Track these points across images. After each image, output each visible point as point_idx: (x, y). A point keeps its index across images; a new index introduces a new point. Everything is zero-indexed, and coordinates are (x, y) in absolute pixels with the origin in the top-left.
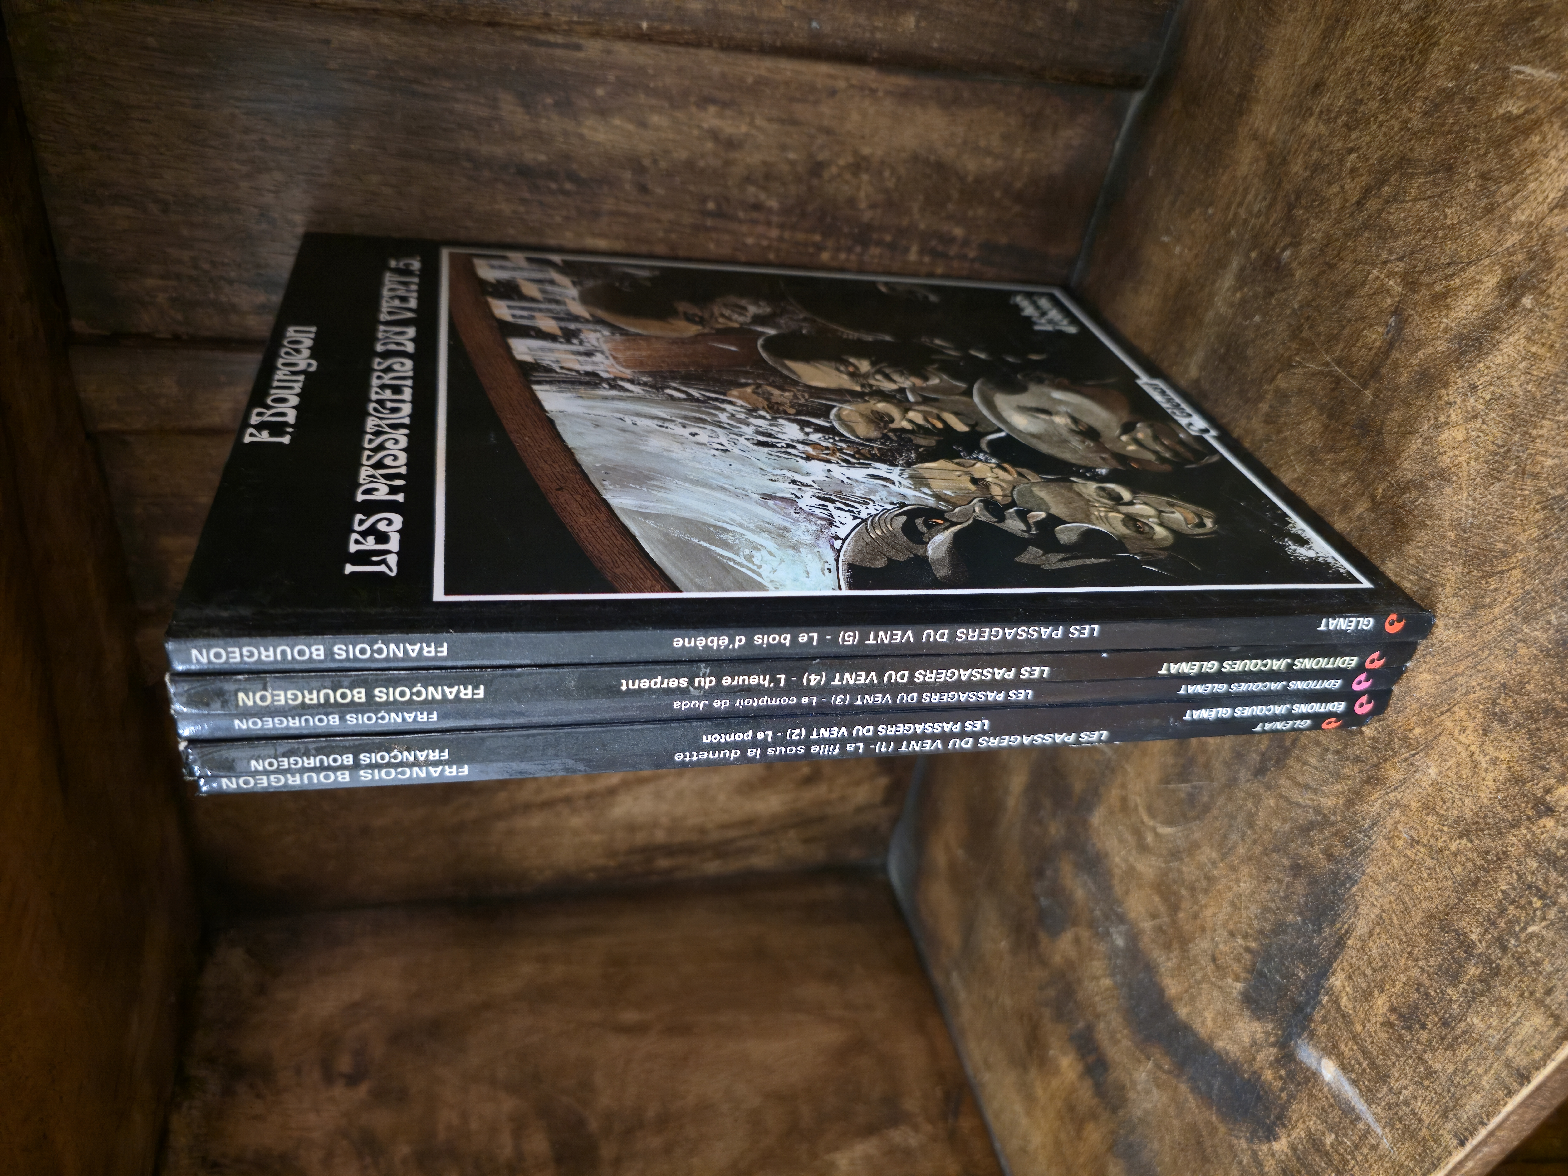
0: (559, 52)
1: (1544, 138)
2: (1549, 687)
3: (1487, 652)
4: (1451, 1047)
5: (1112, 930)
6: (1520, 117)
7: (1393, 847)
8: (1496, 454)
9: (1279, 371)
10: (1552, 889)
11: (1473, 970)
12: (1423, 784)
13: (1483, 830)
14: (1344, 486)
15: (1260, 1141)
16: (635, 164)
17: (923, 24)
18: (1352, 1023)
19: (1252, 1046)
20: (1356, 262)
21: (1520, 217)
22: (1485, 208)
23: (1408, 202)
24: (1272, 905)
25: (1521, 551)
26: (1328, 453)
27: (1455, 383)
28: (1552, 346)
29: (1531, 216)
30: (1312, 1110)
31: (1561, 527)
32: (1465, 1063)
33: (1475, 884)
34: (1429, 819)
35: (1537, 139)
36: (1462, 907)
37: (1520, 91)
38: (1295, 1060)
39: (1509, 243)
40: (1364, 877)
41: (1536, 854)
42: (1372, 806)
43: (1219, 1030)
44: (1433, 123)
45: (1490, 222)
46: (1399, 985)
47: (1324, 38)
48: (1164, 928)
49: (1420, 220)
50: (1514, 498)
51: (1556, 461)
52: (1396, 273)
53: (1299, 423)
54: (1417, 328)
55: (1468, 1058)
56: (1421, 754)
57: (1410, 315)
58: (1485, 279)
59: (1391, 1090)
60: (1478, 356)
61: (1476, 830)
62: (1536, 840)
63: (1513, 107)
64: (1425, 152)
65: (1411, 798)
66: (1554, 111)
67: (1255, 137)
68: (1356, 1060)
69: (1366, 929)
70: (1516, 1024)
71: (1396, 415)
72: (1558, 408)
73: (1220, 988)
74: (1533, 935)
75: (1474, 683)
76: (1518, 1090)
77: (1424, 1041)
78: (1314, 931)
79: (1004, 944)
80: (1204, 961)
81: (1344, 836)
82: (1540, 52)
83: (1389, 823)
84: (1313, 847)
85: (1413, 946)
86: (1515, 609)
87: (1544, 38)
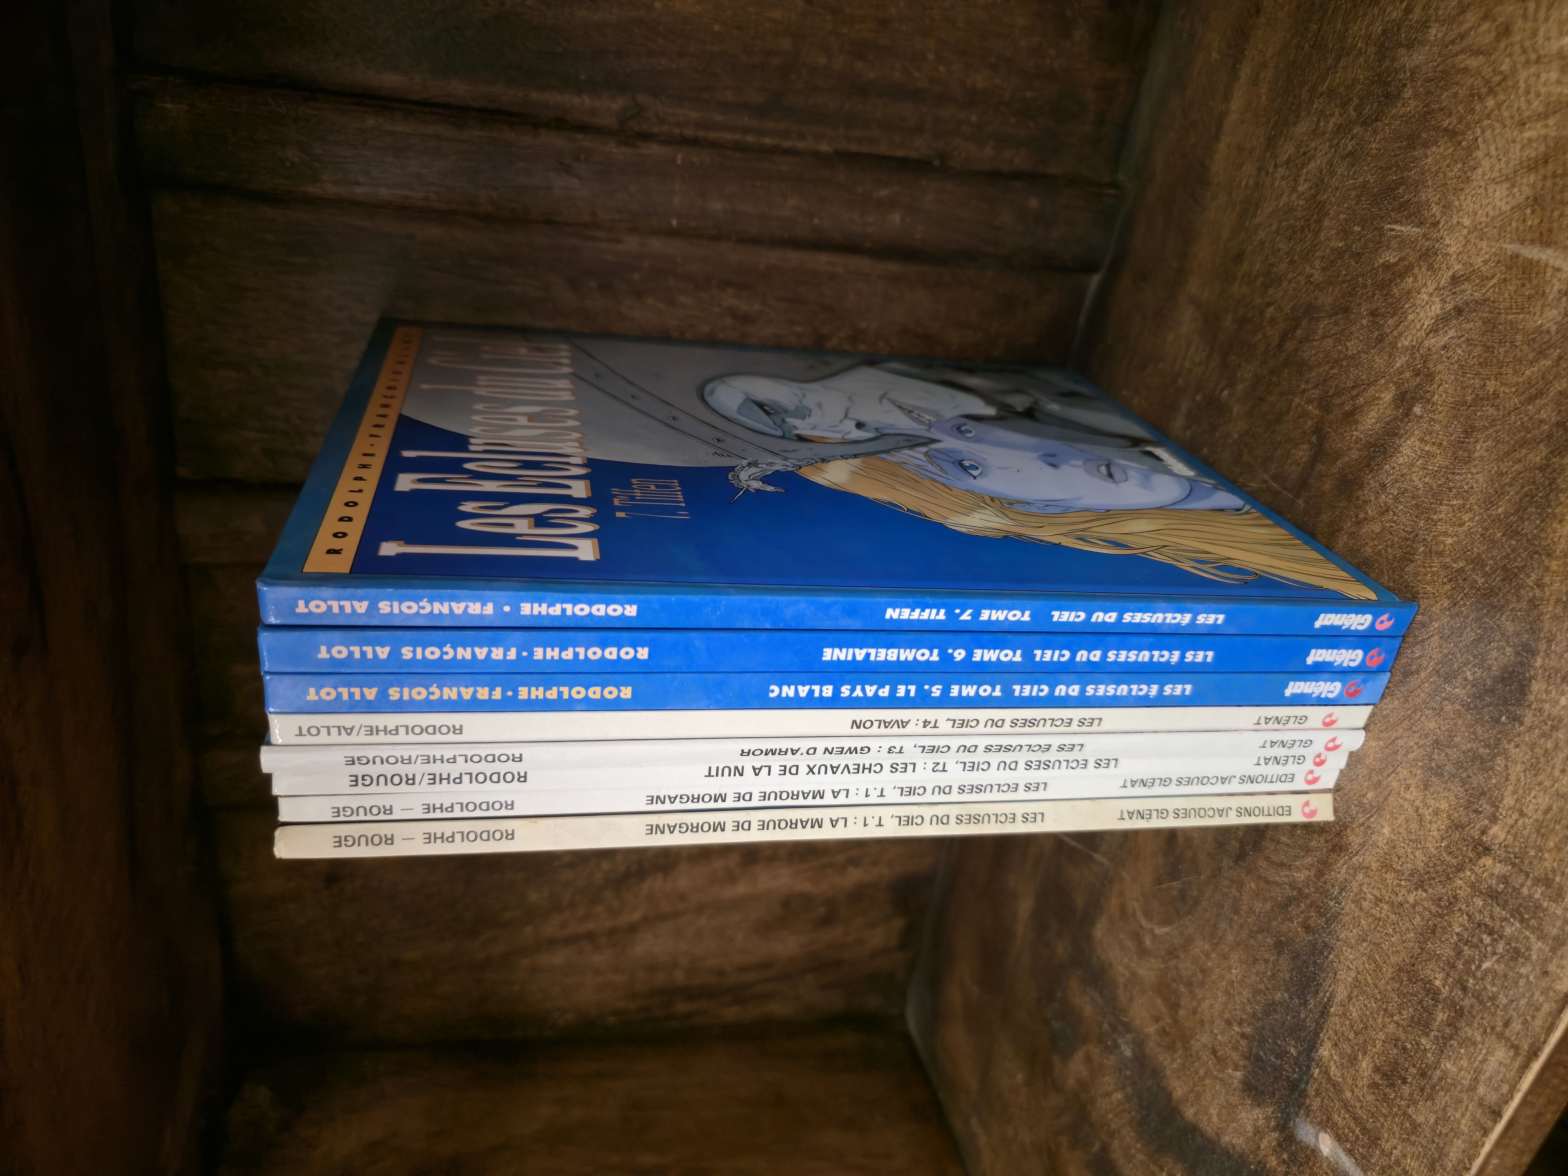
0: (603, 245)
1: (1416, 279)
2: (1473, 737)
3: (1419, 714)
4: (1430, 1098)
5: (1120, 1041)
6: (1395, 264)
7: (1361, 909)
8: (1408, 540)
10: (1498, 923)
11: (1441, 1016)
12: (1380, 844)
13: (1434, 879)
17: (907, 220)
18: (1343, 1091)
19: (1255, 1135)
20: (1281, 394)
21: (1405, 342)
22: (1377, 338)
23: (1316, 340)
24: (1262, 986)
25: (1436, 620)
27: (1369, 484)
28: (1441, 444)
29: (1412, 341)
31: (1465, 594)
32: (1444, 1110)
33: (1433, 932)
34: (1388, 876)
35: (1411, 280)
36: (1425, 956)
37: (1394, 244)
38: (1295, 1139)
39: (1398, 365)
40: (1339, 943)
41: (1481, 893)
42: (1339, 873)
43: (1223, 1125)
44: (1330, 276)
45: (1381, 350)
46: (1379, 1044)
47: (1240, 219)
48: (1167, 1029)
49: (1327, 354)
50: (1425, 575)
51: (1455, 539)
52: (1313, 399)
54: (1335, 443)
55: (1446, 1105)
56: (1375, 817)
57: (1328, 432)
58: (1383, 396)
59: (1382, 1152)
60: (1384, 459)
61: (1429, 880)
62: (1479, 880)
63: (1390, 257)
65: (1370, 859)
66: (1420, 257)
67: (1192, 301)
68: (1349, 1128)
69: (1345, 994)
70: (1484, 1061)
71: (1325, 517)
72: (1452, 495)
73: (1222, 1080)
74: (1487, 971)
75: (1412, 743)
76: (1493, 1128)
77: (1406, 1095)
78: (1301, 1005)
79: (1020, 1077)
80: (1205, 1056)
81: (1318, 906)
82: (1405, 213)
83: (1355, 886)
84: (1292, 922)
85: (1387, 1003)
86: (1437, 672)
87: (1407, 202)
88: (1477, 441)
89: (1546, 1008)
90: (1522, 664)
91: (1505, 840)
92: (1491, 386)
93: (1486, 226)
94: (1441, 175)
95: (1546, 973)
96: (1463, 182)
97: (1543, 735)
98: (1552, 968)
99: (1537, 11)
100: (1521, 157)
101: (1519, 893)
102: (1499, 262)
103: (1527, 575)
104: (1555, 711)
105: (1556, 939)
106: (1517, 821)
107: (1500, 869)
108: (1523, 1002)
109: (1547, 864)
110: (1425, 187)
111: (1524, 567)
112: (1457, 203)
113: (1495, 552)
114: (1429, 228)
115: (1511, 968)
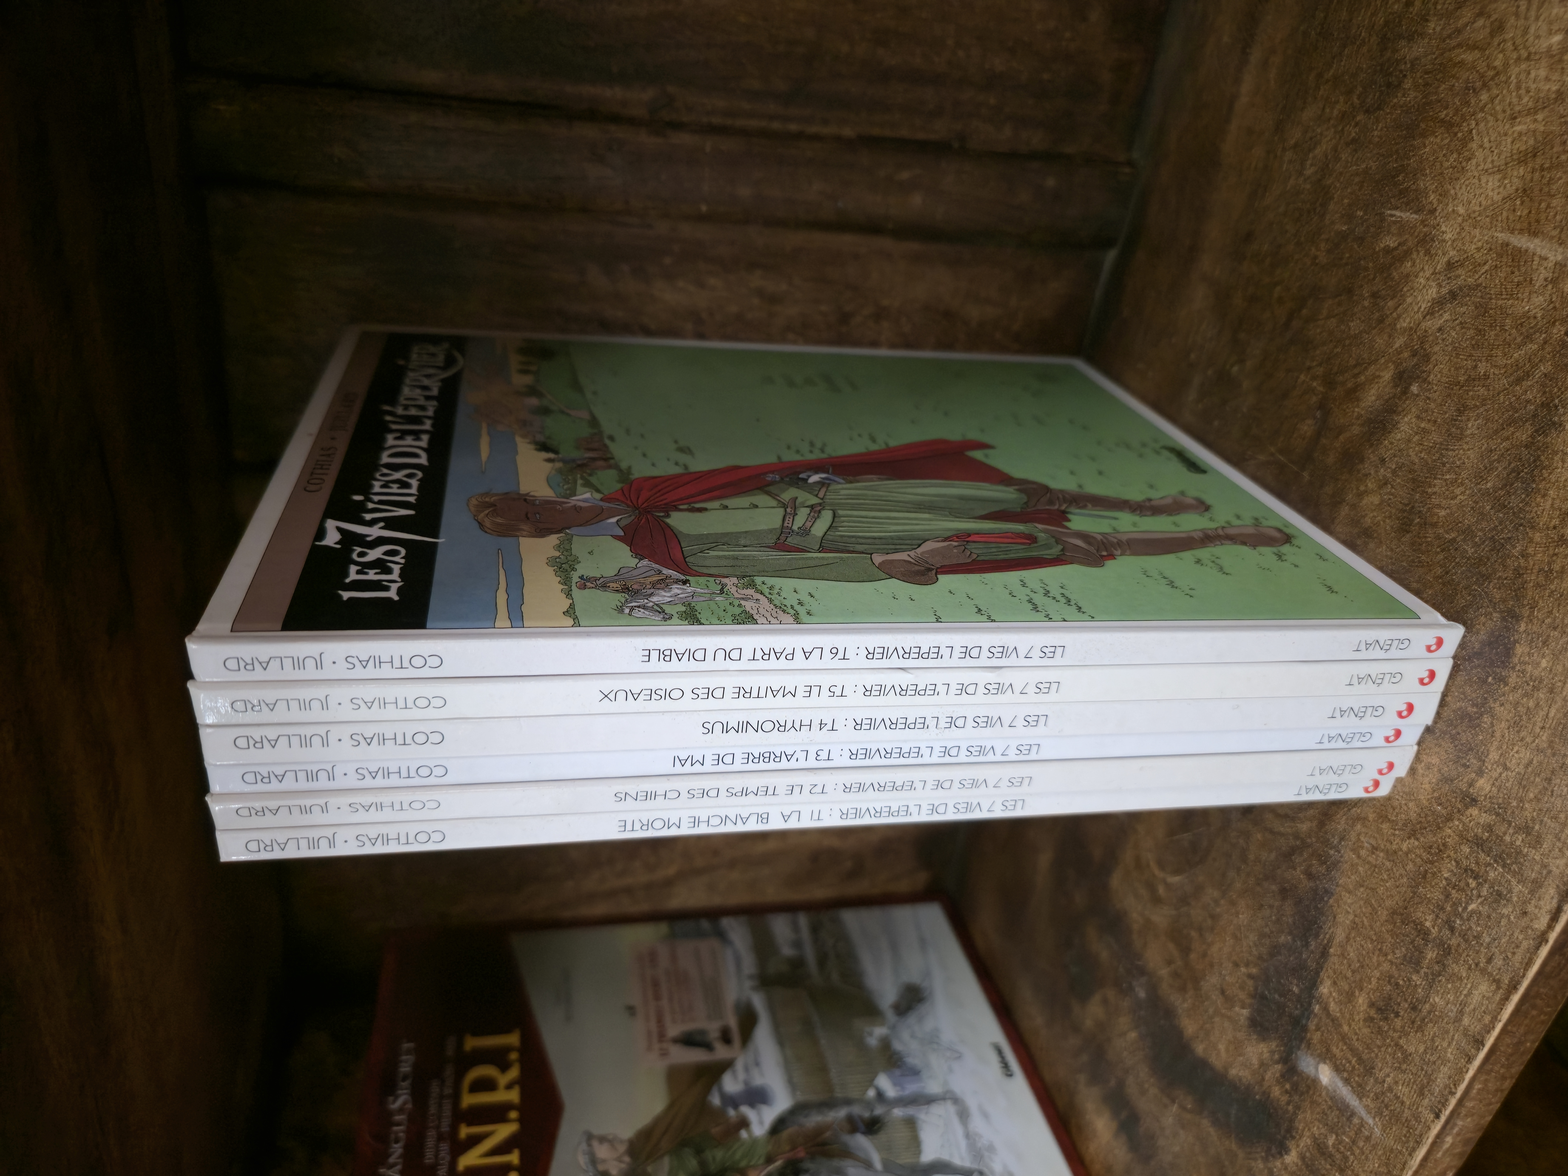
0: (635, 231)
1: (1414, 263)
2: (1462, 696)
4: (1420, 1029)
5: (1135, 983)
6: (1395, 249)
7: (1359, 857)
8: (1404, 512)
10: (1483, 868)
11: (1431, 954)
13: (1425, 828)
15: (1274, 1158)
16: (696, 317)
17: (928, 201)
18: (1340, 1025)
19: (1260, 1067)
20: (1288, 371)
21: (1403, 324)
22: (1377, 319)
23: (1321, 320)
24: (1267, 930)
25: (1430, 588)
27: (1369, 459)
28: (1435, 421)
29: (1410, 323)
30: (1314, 1117)
31: (1457, 563)
32: (1432, 1040)
33: (1424, 877)
34: (1384, 826)
35: (1409, 264)
36: (1416, 900)
37: (1394, 229)
38: (1297, 1071)
39: (1397, 345)
40: (1338, 889)
41: (1468, 840)
42: (1339, 823)
43: (1231, 1059)
44: (1334, 258)
45: (1382, 330)
46: (1374, 981)
47: (1250, 200)
48: (1179, 971)
49: (1331, 333)
50: (1421, 545)
51: (1448, 511)
52: (1318, 376)
54: (1338, 418)
55: (1434, 1036)
57: (1331, 409)
58: (1382, 374)
59: (1376, 1080)
60: (1383, 435)
61: (1421, 829)
62: (1466, 829)
63: (1390, 242)
64: (1330, 280)
65: (1368, 810)
66: (1418, 242)
67: (1204, 278)
68: (1347, 1059)
69: (1343, 935)
70: (1469, 994)
71: (1328, 489)
72: (1445, 469)
73: (1229, 1018)
74: (1473, 912)
76: (1477, 1055)
77: (1398, 1028)
78: (1303, 947)
79: (1042, 1018)
80: (1215, 995)
81: (1319, 855)
82: (1405, 200)
83: (1353, 836)
84: (1295, 869)
85: (1382, 943)
87: (1407, 189)
88: (1468, 420)
89: (1525, 944)
90: (1507, 629)
91: (1490, 792)
92: (1482, 368)
93: (1479, 215)
94: (1438, 165)
95: (1525, 913)
96: (1458, 172)
97: (1526, 695)
98: (1530, 908)
99: (1528, 9)
100: (1512, 150)
101: (1502, 840)
102: (1491, 249)
103: (1513, 546)
104: (1536, 673)
105: (1535, 882)
106: (1500, 774)
107: (1485, 818)
108: (1504, 940)
109: (1527, 813)
110: (1423, 175)
111: (1510, 538)
112: (1452, 192)
113: (1484, 524)
114: (1426, 215)
115: (1494, 909)
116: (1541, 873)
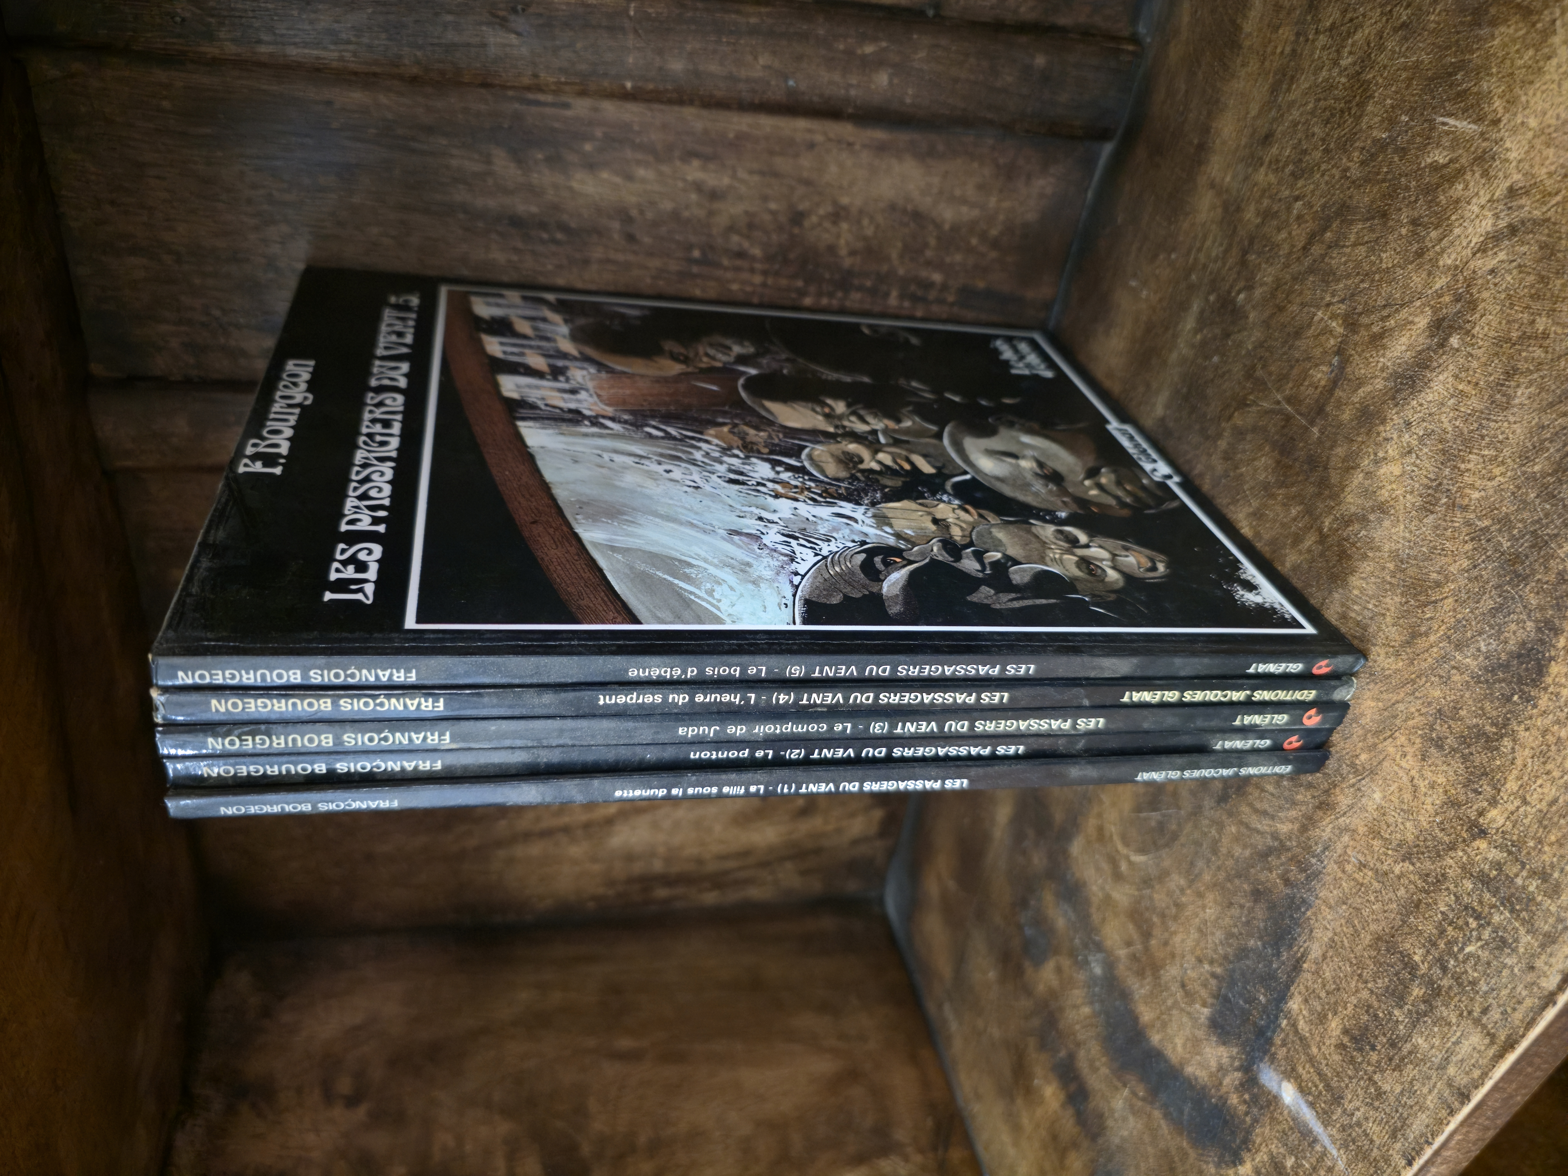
0: (548, 111)
1: (1467, 186)
2: (1480, 712)
3: (1424, 679)
4: (1398, 1068)
5: (1091, 958)
6: (1445, 166)
7: (1344, 871)
8: (1429, 488)
9: (1235, 410)
10: (1486, 910)
12: (1369, 809)
13: (1423, 853)
14: (1295, 519)
15: (1227, 1165)
16: (624, 215)
17: (896, 81)
18: (1309, 1047)
19: (1218, 1071)
20: (1303, 305)
21: (1447, 260)
22: (1416, 252)
23: (1348, 247)
24: (1235, 930)
25: (1453, 581)
26: (1280, 487)
27: (1392, 419)
28: (1477, 384)
29: (1456, 260)
30: (1273, 1134)
31: (1488, 557)
32: (1411, 1083)
33: (1417, 906)
34: (1375, 843)
35: (1460, 187)
36: (1406, 929)
37: (1445, 141)
38: (1257, 1083)
39: (1438, 286)
40: (1317, 901)
41: (1472, 875)
42: (1324, 831)
43: (1188, 1056)
44: (1369, 172)
45: (1420, 266)
46: (1350, 1007)
47: (1272, 92)
48: (1138, 955)
49: (1358, 264)
50: (1446, 529)
52: (1338, 315)
53: (1254, 460)
54: (1358, 368)
55: (1414, 1079)
56: (1367, 780)
57: (1351, 355)
58: (1416, 320)
59: (1344, 1111)
60: (1412, 393)
61: (1417, 853)
62: (1471, 862)
63: (1439, 156)
64: (1363, 199)
65: (1358, 821)
66: (1475, 160)
67: (1212, 185)
68: (1313, 1082)
69: (1320, 952)
70: (1457, 1043)
71: (1340, 451)
72: (1483, 443)
73: (1189, 1013)
74: (1470, 955)
75: (1413, 710)
76: (1460, 1109)
77: (1373, 1062)
78: (1273, 955)
79: (992, 975)
80: (1175, 987)
81: (1299, 861)
82: (1462, 105)
83: (1339, 847)
84: (1271, 872)
85: (1362, 968)
86: (1449, 637)
87: (1465, 91)
88: (1518, 386)
89: (1528, 1003)
90: (1542, 642)
91: (1503, 826)
92: (1541, 324)
93: (1555, 131)
94: (1508, 62)
95: (1532, 968)
96: (1533, 74)
97: (1558, 722)
98: (1539, 963)
101: (1512, 882)
103: (1559, 544)
105: (1547, 935)
106: (1518, 808)
107: (1495, 854)
108: (1504, 992)
109: (1545, 857)
110: (1488, 75)
111: (1556, 536)
112: (1524, 99)
113: (1526, 515)
114: (1488, 126)
115: (1496, 957)
116: (1556, 928)
